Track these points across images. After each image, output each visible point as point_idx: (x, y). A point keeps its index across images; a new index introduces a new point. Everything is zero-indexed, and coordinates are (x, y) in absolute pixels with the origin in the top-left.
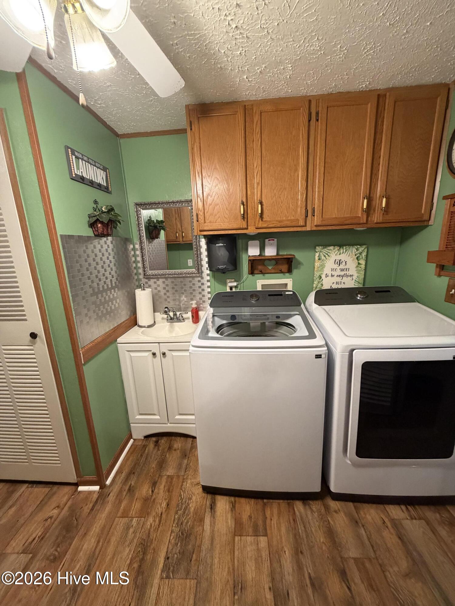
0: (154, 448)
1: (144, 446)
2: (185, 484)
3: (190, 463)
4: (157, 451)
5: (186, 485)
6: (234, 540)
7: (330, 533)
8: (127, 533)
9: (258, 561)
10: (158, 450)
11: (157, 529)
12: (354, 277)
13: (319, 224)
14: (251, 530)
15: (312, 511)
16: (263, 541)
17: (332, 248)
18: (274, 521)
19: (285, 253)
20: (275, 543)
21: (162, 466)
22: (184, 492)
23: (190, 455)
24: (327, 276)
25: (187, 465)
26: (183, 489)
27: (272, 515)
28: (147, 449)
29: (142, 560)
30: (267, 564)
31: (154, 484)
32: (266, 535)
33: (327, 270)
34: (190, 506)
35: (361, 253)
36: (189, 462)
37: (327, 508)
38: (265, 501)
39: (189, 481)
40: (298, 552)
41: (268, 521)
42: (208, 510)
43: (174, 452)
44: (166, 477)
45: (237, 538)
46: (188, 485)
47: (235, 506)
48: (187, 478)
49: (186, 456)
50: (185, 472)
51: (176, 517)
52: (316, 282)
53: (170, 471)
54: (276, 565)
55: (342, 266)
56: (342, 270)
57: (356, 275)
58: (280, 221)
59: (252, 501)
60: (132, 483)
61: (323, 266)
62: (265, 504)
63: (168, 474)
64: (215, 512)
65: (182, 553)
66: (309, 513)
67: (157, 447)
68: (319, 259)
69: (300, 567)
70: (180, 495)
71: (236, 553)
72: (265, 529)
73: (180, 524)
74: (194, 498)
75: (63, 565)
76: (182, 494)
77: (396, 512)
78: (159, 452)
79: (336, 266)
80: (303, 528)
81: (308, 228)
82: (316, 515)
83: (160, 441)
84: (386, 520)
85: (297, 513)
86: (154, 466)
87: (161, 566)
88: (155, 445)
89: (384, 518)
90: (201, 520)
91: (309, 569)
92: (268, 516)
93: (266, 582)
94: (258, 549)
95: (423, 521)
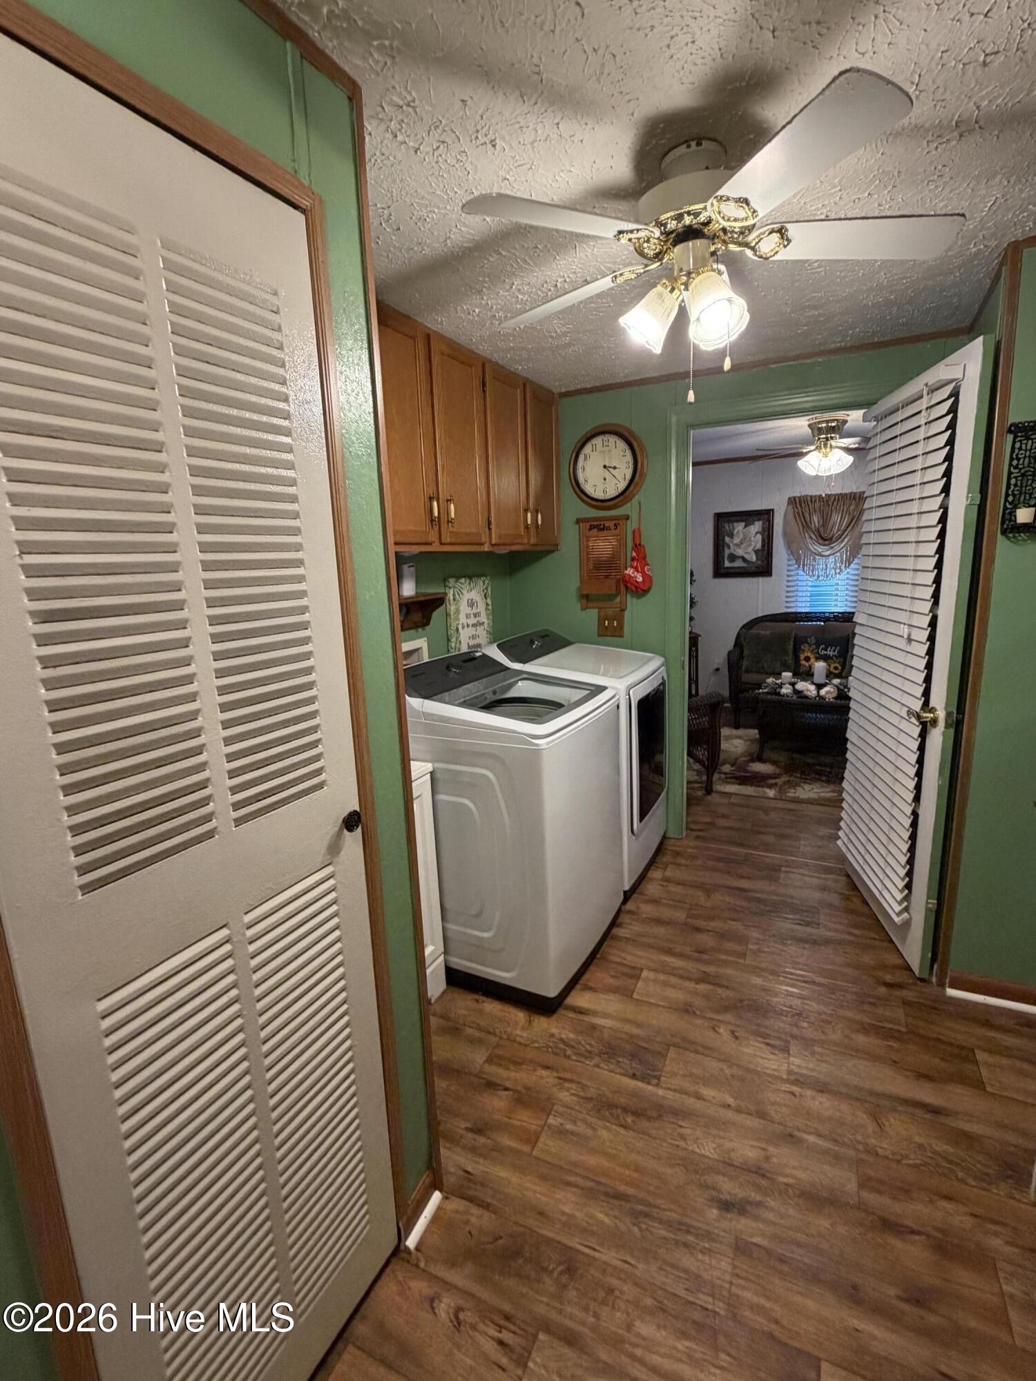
2: (518, 1039)
5: (523, 1037)
6: (637, 1000)
7: (658, 921)
8: (572, 1133)
9: (666, 984)
11: (584, 1087)
12: (486, 625)
13: (498, 541)
14: (630, 981)
15: (630, 924)
16: (645, 974)
17: (463, 580)
18: (629, 958)
20: (653, 965)
21: (456, 1070)
22: (535, 1042)
23: (461, 1022)
24: (463, 627)
25: (479, 1029)
26: (530, 1042)
27: (618, 956)
29: (625, 1110)
30: (672, 979)
31: (491, 1085)
32: (641, 970)
33: (462, 619)
34: (564, 1037)
35: (487, 588)
36: (474, 1026)
37: (630, 912)
38: (598, 956)
39: (517, 1032)
40: (669, 952)
41: (625, 962)
42: (582, 1017)
44: (486, 1066)
45: (635, 996)
46: (524, 1035)
47: (590, 987)
48: (510, 1034)
49: (457, 1029)
50: (494, 1034)
51: (574, 1058)
52: (453, 640)
53: (478, 1058)
54: (676, 972)
55: (475, 611)
56: (475, 615)
57: (486, 621)
58: (468, 534)
59: (592, 968)
60: (463, 1126)
61: (458, 611)
62: (603, 958)
63: (481, 1062)
64: (588, 1010)
65: (633, 1056)
66: (631, 927)
68: (454, 599)
69: (681, 956)
70: (538, 1048)
71: (652, 1001)
72: (634, 968)
73: (589, 1055)
74: (554, 1030)
75: (589, 1247)
76: (536, 1045)
77: (656, 874)
79: (469, 610)
80: (646, 938)
81: (486, 548)
82: (634, 923)
84: (659, 883)
85: (627, 936)
87: (641, 1084)
89: (657, 883)
90: (594, 1027)
91: (687, 950)
92: (618, 960)
93: (690, 985)
94: (655, 981)
95: (670, 866)
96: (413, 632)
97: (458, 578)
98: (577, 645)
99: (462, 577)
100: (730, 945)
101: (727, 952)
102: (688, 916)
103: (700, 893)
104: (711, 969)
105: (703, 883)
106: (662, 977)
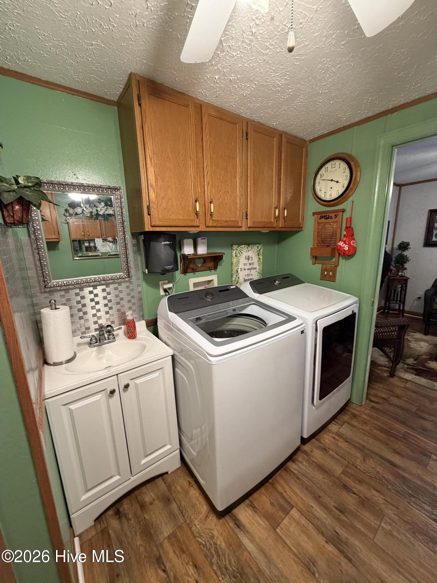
0: (121, 523)
1: (102, 531)
2: (194, 528)
3: (180, 503)
4: (128, 522)
5: (197, 528)
6: (278, 534)
7: (321, 468)
9: (304, 531)
10: (128, 520)
12: (257, 269)
13: (252, 226)
14: (281, 514)
15: (301, 462)
16: (294, 512)
17: (243, 246)
18: (289, 491)
19: (217, 251)
20: (302, 506)
21: (150, 533)
22: (201, 536)
23: (174, 496)
24: (241, 270)
25: (179, 507)
26: (198, 535)
27: (283, 487)
28: (110, 532)
30: (310, 527)
31: (159, 561)
32: (292, 507)
33: (241, 266)
34: (219, 543)
35: (260, 250)
36: (178, 503)
37: (305, 452)
38: (270, 481)
39: (196, 522)
40: (317, 499)
41: (285, 494)
42: (237, 530)
43: (151, 507)
44: (166, 541)
45: (278, 530)
46: (198, 527)
47: (254, 506)
48: (191, 521)
49: (169, 500)
50: (184, 516)
51: (215, 568)
52: (234, 276)
53: (166, 530)
54: (316, 521)
55: (250, 261)
56: (250, 264)
57: (258, 267)
58: (226, 221)
59: (263, 490)
61: (238, 262)
62: (272, 484)
63: (166, 535)
64: (244, 527)
66: (300, 465)
67: (123, 519)
68: (236, 256)
69: (325, 507)
70: (200, 544)
71: (288, 542)
72: (288, 503)
73: (224, 571)
74: (215, 533)
76: (200, 540)
77: (333, 427)
78: (132, 522)
79: (246, 262)
80: (307, 479)
81: (243, 229)
82: (304, 463)
83: (121, 510)
84: (334, 436)
85: (296, 472)
86: (139, 542)
88: (120, 518)
89: (332, 435)
90: (240, 545)
91: (331, 504)
92: (282, 491)
93: (321, 540)
94: (298, 523)
95: (345, 424)
96: (208, 272)
97: (239, 244)
98: (306, 284)
99: (242, 244)
100: (366, 515)
101: (362, 521)
102: (342, 473)
103: (359, 455)
104: (343, 533)
105: (363, 446)
106: (304, 521)
